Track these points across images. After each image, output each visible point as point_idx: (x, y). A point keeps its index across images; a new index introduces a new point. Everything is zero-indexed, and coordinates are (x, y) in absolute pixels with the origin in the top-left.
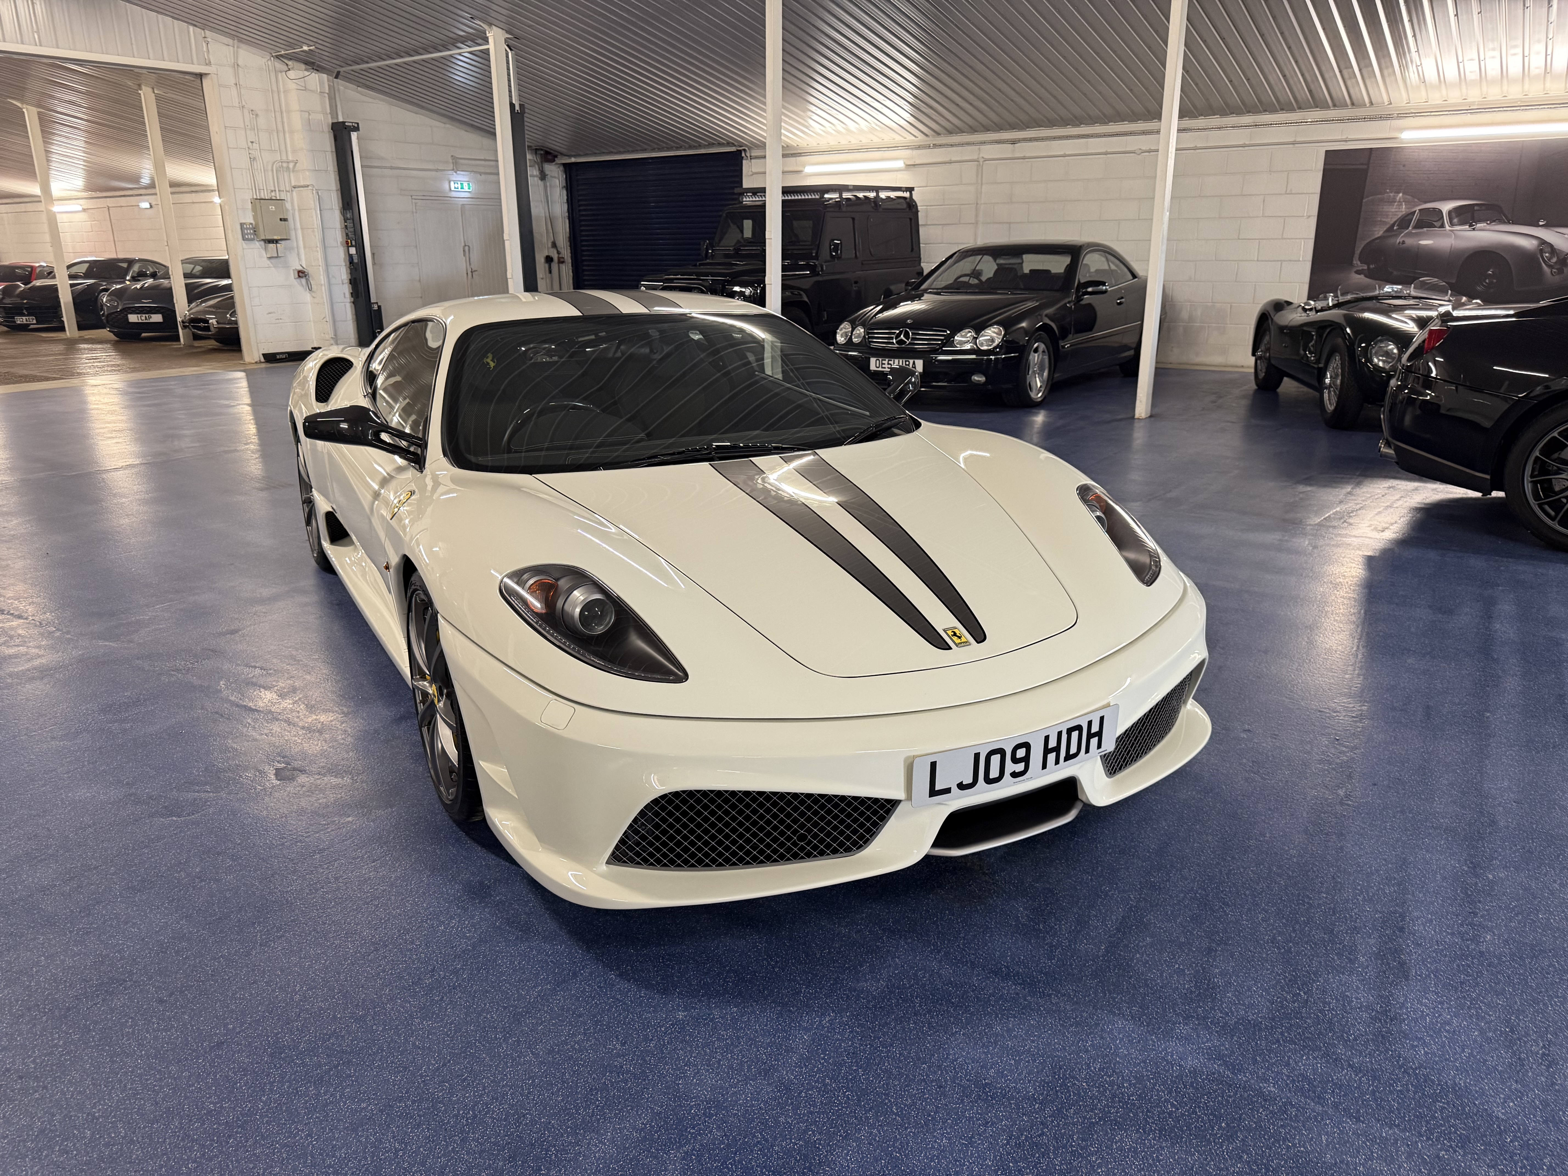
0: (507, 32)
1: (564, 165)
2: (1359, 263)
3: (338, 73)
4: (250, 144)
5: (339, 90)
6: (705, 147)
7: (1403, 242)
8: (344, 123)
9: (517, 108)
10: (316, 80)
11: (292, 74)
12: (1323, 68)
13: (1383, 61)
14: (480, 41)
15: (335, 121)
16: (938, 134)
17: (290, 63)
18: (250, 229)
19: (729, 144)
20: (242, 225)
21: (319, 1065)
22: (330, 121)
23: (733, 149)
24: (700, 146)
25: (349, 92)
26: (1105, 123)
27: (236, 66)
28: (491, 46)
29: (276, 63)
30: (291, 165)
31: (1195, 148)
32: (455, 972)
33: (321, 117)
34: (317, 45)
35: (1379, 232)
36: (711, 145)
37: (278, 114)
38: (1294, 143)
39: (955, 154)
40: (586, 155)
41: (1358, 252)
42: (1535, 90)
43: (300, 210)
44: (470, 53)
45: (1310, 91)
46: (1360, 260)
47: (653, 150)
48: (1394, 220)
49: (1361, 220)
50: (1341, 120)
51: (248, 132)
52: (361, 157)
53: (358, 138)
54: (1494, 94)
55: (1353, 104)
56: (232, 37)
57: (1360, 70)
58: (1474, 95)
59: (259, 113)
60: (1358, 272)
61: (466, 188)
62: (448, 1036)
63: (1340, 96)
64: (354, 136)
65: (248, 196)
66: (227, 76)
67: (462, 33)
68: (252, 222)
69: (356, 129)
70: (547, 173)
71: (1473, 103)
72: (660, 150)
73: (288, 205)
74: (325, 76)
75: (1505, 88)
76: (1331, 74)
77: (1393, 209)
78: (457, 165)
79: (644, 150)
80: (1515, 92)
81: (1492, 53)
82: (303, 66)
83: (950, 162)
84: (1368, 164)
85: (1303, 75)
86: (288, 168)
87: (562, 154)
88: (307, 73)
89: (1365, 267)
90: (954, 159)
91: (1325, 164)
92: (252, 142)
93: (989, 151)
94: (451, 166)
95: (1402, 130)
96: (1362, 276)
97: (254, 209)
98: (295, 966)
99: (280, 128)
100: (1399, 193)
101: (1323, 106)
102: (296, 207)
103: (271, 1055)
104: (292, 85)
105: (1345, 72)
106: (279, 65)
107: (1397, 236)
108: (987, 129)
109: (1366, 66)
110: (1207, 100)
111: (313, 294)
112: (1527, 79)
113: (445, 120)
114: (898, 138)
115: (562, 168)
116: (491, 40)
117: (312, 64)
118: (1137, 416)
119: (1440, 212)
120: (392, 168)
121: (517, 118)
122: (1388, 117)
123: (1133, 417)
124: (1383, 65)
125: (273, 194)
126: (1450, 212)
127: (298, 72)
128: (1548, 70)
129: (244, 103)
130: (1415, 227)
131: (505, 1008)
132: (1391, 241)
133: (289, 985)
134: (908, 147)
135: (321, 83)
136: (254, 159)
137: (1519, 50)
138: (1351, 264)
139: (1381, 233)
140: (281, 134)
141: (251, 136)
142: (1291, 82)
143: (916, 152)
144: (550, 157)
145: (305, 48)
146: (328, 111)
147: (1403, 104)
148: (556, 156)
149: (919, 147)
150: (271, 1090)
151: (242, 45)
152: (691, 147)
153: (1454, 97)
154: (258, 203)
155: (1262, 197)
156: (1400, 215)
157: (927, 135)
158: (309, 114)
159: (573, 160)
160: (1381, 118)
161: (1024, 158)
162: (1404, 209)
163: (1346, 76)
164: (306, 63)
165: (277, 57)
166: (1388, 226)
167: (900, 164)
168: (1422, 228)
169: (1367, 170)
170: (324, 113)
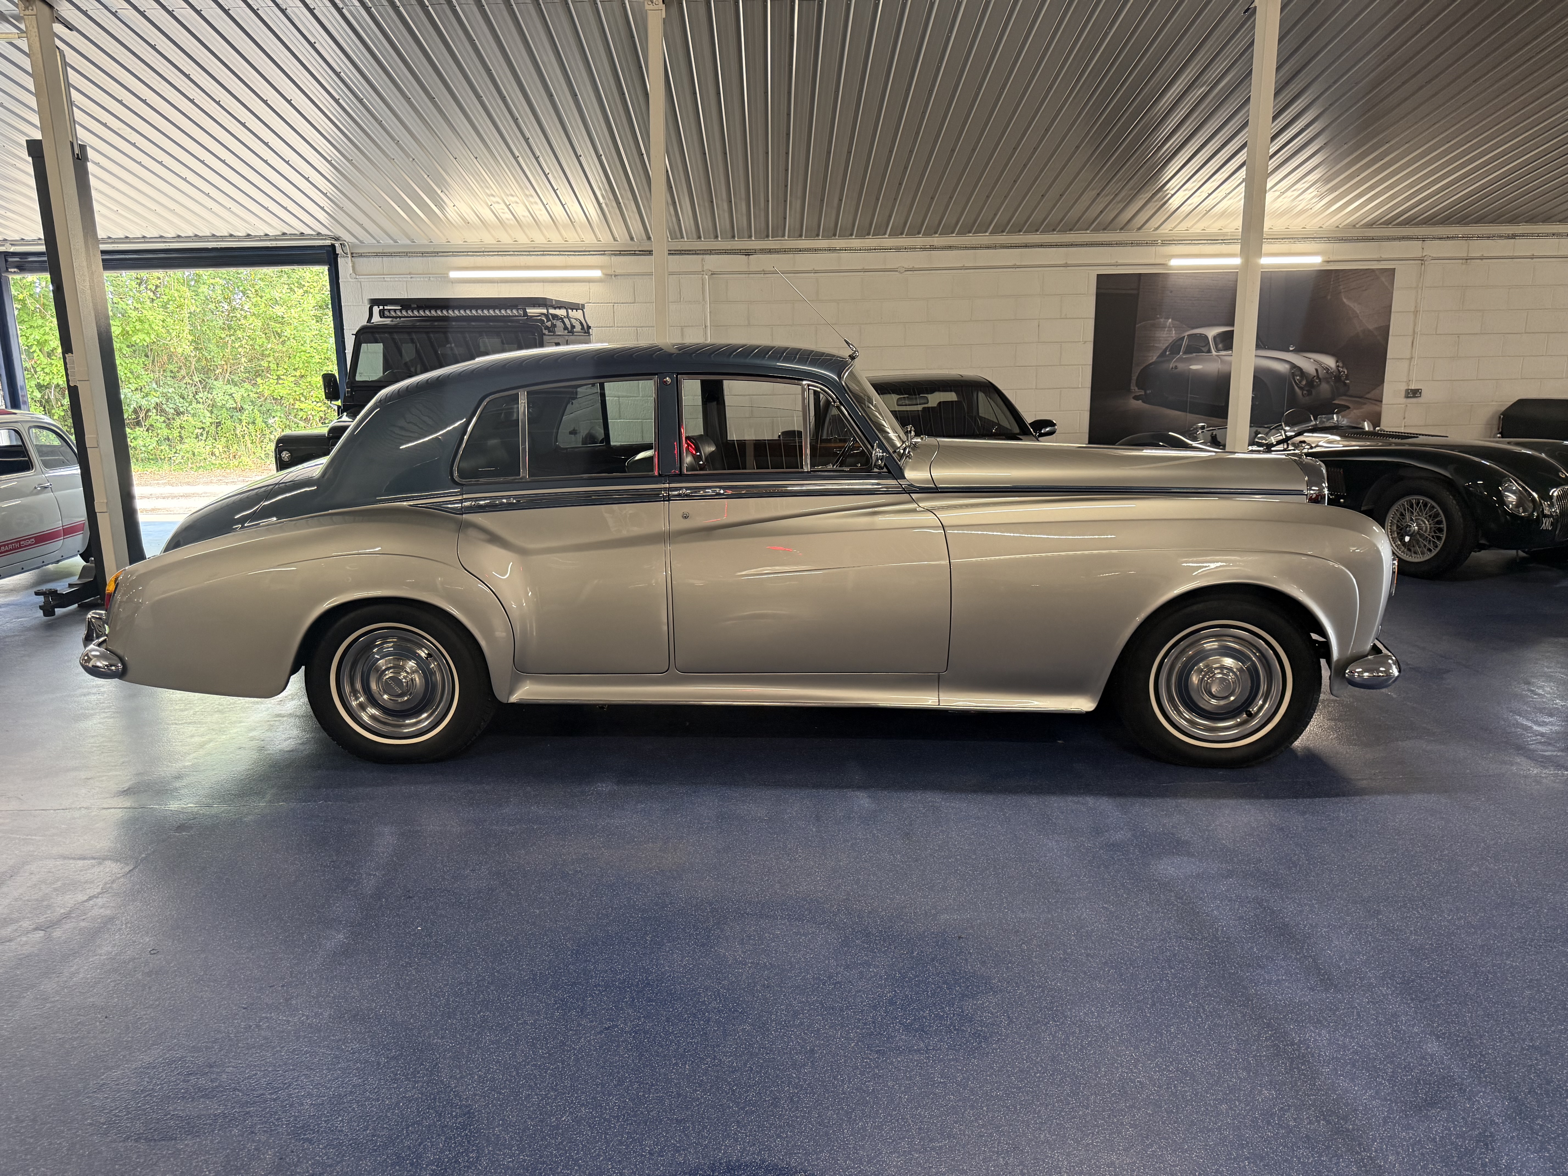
2: (1136, 389)
7: (1176, 367)
31: (963, 268)
41: (1134, 377)
42: (1277, 225)
46: (1137, 385)
48: (1167, 345)
49: (1135, 346)
55: (1125, 228)
58: (1227, 226)
60: (1136, 398)
77: (1165, 334)
84: (1138, 289)
89: (1142, 393)
91: (1097, 288)
93: (716, 263)
95: (1170, 257)
96: (1141, 402)
100: (1168, 318)
101: (1095, 228)
107: (1170, 361)
119: (1206, 337)
122: (1153, 243)
126: (1215, 338)
130: (1185, 353)
132: (1165, 365)
134: (603, 253)
138: (1129, 390)
139: (1154, 359)
143: (617, 258)
147: (1167, 231)
155: (1036, 321)
156: (1171, 340)
160: (1147, 244)
161: (761, 273)
162: (1174, 335)
166: (1160, 351)
167: (595, 273)
168: (1191, 353)
169: (1138, 294)
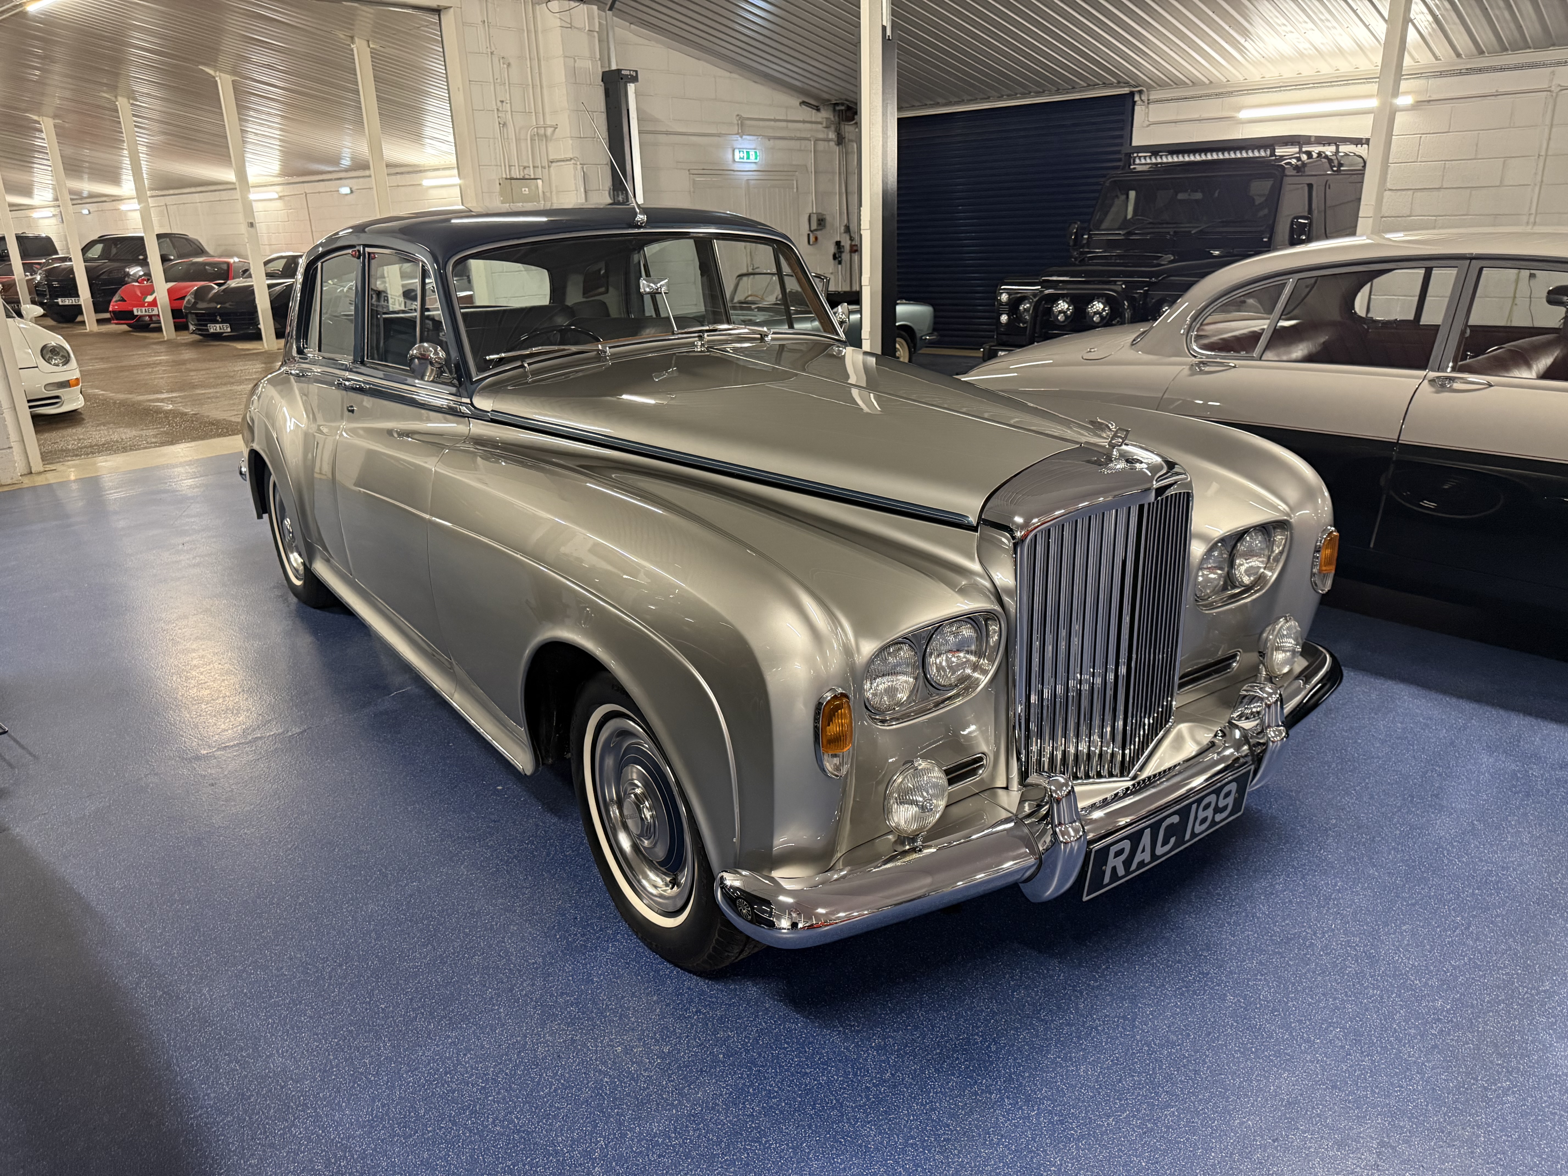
3: (613, 3)
4: (499, 104)
5: (612, 28)
8: (619, 71)
10: (584, 14)
11: (554, 6)
15: (607, 69)
19: (1114, 83)
22: (601, 70)
23: (1126, 90)
24: (1074, 88)
25: (624, 31)
30: (549, 131)
33: (588, 64)
36: (1090, 86)
37: (535, 62)
39: (1504, 82)
43: (558, 193)
51: (498, 88)
53: (637, 91)
59: (512, 61)
61: (752, 158)
64: (631, 88)
65: (496, 174)
66: (473, 10)
69: (634, 79)
73: (544, 186)
74: (595, 7)
78: (744, 126)
83: (1493, 95)
86: (545, 135)
88: (573, 4)
92: (502, 102)
94: (735, 129)
97: (504, 192)
99: (537, 81)
102: (554, 189)
104: (553, 21)
120: (668, 133)
125: (526, 172)
127: (563, 3)
129: (493, 49)
134: (1420, 74)
135: (590, 17)
136: (505, 124)
140: (538, 89)
141: (501, 93)
143: (1433, 80)
144: (850, 114)
146: (598, 56)
149: (1441, 74)
154: (509, 183)
158: (575, 61)
170: (592, 58)
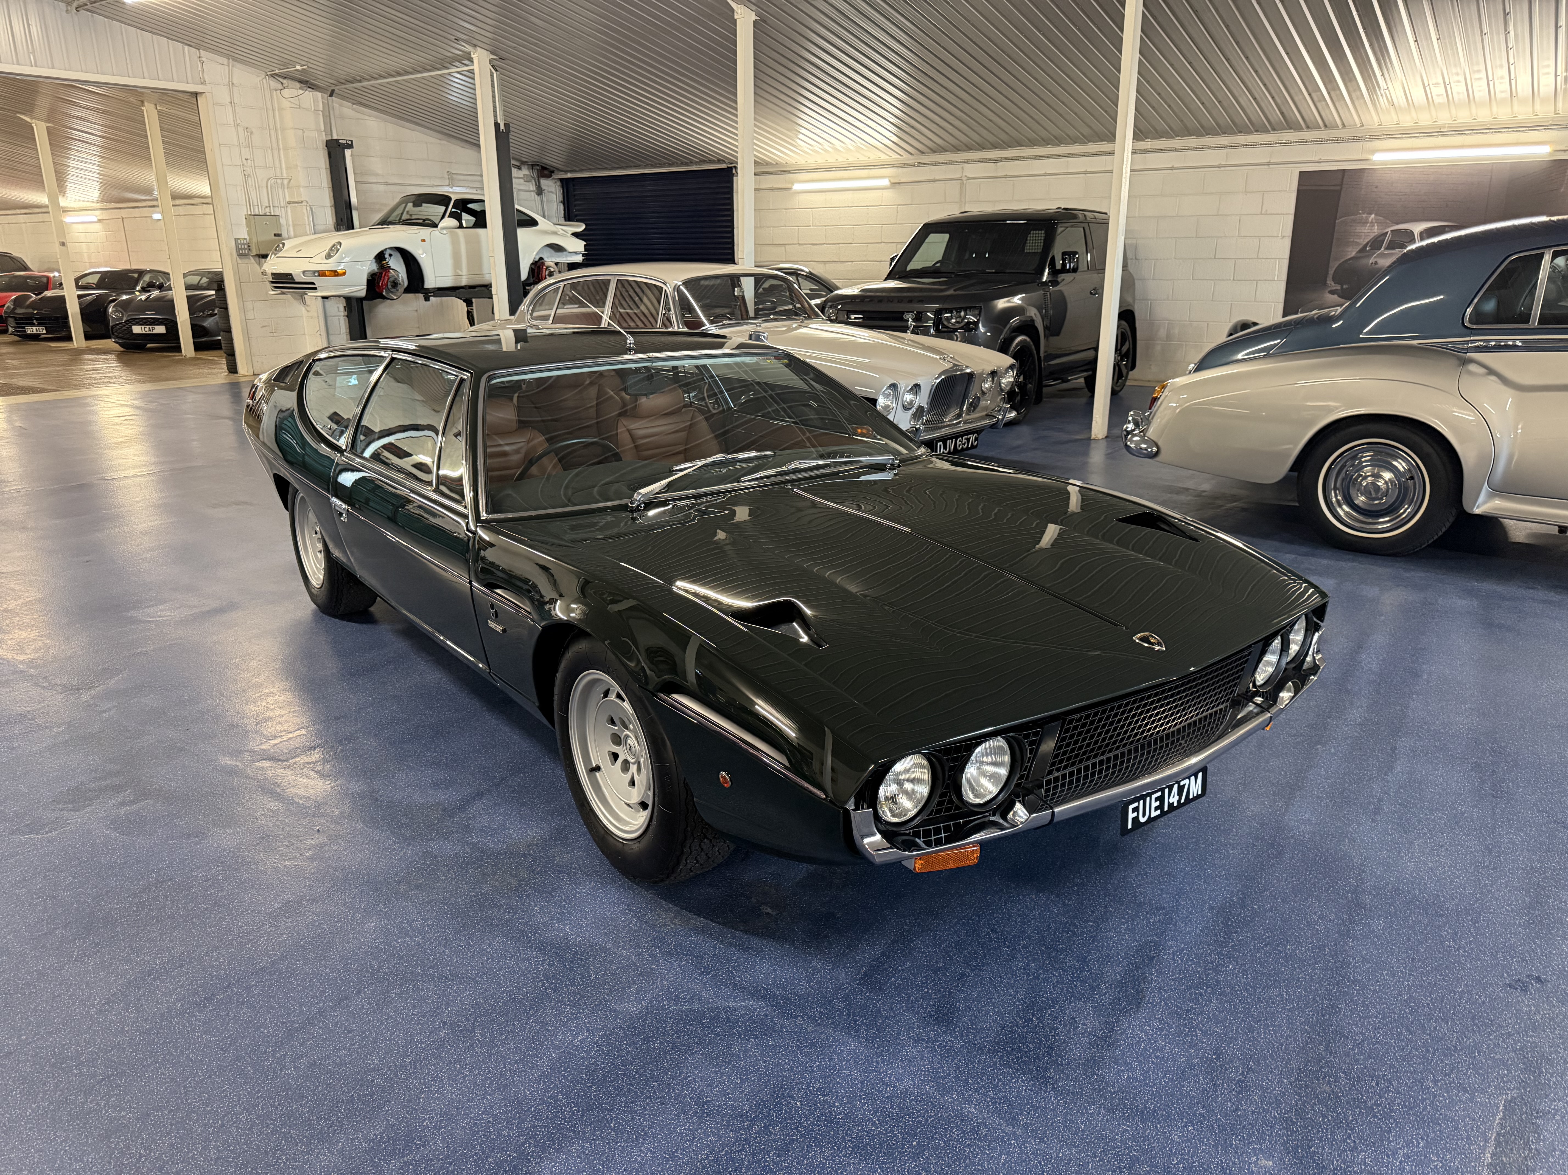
0: (492, 53)
1: (561, 180)
2: (1333, 284)
3: (333, 91)
4: (245, 161)
5: (333, 108)
6: (696, 163)
7: (1376, 263)
8: (337, 140)
9: (502, 127)
10: (311, 99)
11: (286, 93)
12: (1292, 91)
13: (1349, 84)
14: (466, 62)
15: (330, 138)
16: (923, 153)
17: (285, 81)
18: (244, 244)
19: (719, 161)
20: (236, 240)
21: (94, 1075)
22: (324, 138)
23: (724, 166)
24: (691, 163)
25: (345, 109)
26: (1084, 143)
27: (231, 85)
28: (476, 66)
29: (271, 82)
30: (286, 182)
31: (1172, 169)
32: (248, 989)
33: (316, 134)
34: (310, 65)
35: (1352, 252)
36: (702, 162)
37: (273, 132)
38: (1268, 164)
39: (938, 172)
40: (581, 171)
41: (1331, 272)
42: (1503, 114)
43: (294, 226)
44: (459, 73)
45: (1282, 113)
46: (1333, 280)
47: (646, 166)
48: (1367, 241)
49: (1334, 241)
50: (1314, 141)
51: (243, 150)
52: (355, 174)
53: (352, 155)
54: (1463, 117)
55: (1326, 126)
56: (228, 57)
57: (1329, 93)
58: (1444, 118)
59: (254, 130)
60: (1332, 292)
62: (222, 1049)
63: (1312, 118)
64: (348, 152)
65: (244, 212)
66: (222, 94)
67: (449, 54)
68: (247, 237)
69: (350, 146)
70: (543, 187)
71: (1443, 126)
72: (653, 166)
73: (283, 221)
74: (319, 94)
75: (1474, 111)
76: (1301, 97)
77: (1366, 229)
78: (453, 180)
79: (637, 167)
80: (1483, 115)
81: (1456, 78)
82: (298, 85)
83: (934, 181)
84: (1341, 185)
85: (1273, 98)
86: (282, 184)
87: (558, 169)
88: (301, 92)
89: (1339, 288)
90: (937, 178)
91: (1299, 185)
92: (247, 159)
93: (972, 170)
94: (447, 182)
95: (1374, 152)
96: (1336, 296)
97: (248, 225)
98: (101, 980)
99: (275, 145)
100: (1371, 214)
101: (1296, 127)
102: (291, 223)
103: (53, 1066)
104: (286, 104)
105: (1314, 95)
106: (274, 84)
107: (1369, 256)
108: (969, 148)
109: (1334, 90)
110: (1182, 121)
111: (308, 309)
112: (1494, 103)
113: (440, 136)
114: (883, 157)
115: (559, 183)
116: (475, 61)
117: (307, 83)
118: (1093, 437)
119: (1412, 233)
120: (387, 184)
121: (502, 136)
122: (1361, 139)
123: (1089, 439)
124: (1351, 89)
125: (268, 210)
126: (1421, 234)
127: (293, 91)
128: (1514, 94)
129: (238, 121)
130: (1387, 248)
131: (283, 1023)
132: (1364, 262)
133: (90, 998)
134: (892, 166)
135: (315, 101)
136: (249, 175)
137: (1483, 75)
138: (1324, 284)
139: (1353, 254)
140: (276, 153)
141: (246, 153)
142: (1262, 104)
143: (900, 170)
144: (546, 172)
145: (298, 67)
146: (323, 128)
147: (1375, 126)
148: (553, 172)
149: (904, 166)
150: (42, 1098)
151: (238, 65)
152: (682, 164)
153: (1425, 119)
154: (252, 218)
155: (1238, 217)
156: (1372, 235)
157: (911, 154)
158: (304, 132)
159: (569, 175)
160: (1354, 140)
161: (1005, 177)
162: (1376, 230)
163: (1315, 99)
164: (301, 82)
165: (272, 76)
166: (1361, 246)
167: (886, 182)
168: (1394, 248)
169: (1340, 191)
170: (319, 131)
